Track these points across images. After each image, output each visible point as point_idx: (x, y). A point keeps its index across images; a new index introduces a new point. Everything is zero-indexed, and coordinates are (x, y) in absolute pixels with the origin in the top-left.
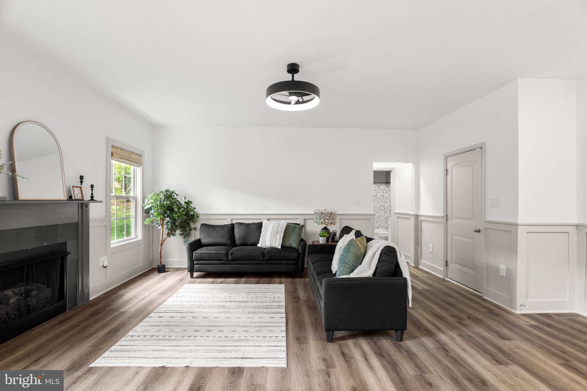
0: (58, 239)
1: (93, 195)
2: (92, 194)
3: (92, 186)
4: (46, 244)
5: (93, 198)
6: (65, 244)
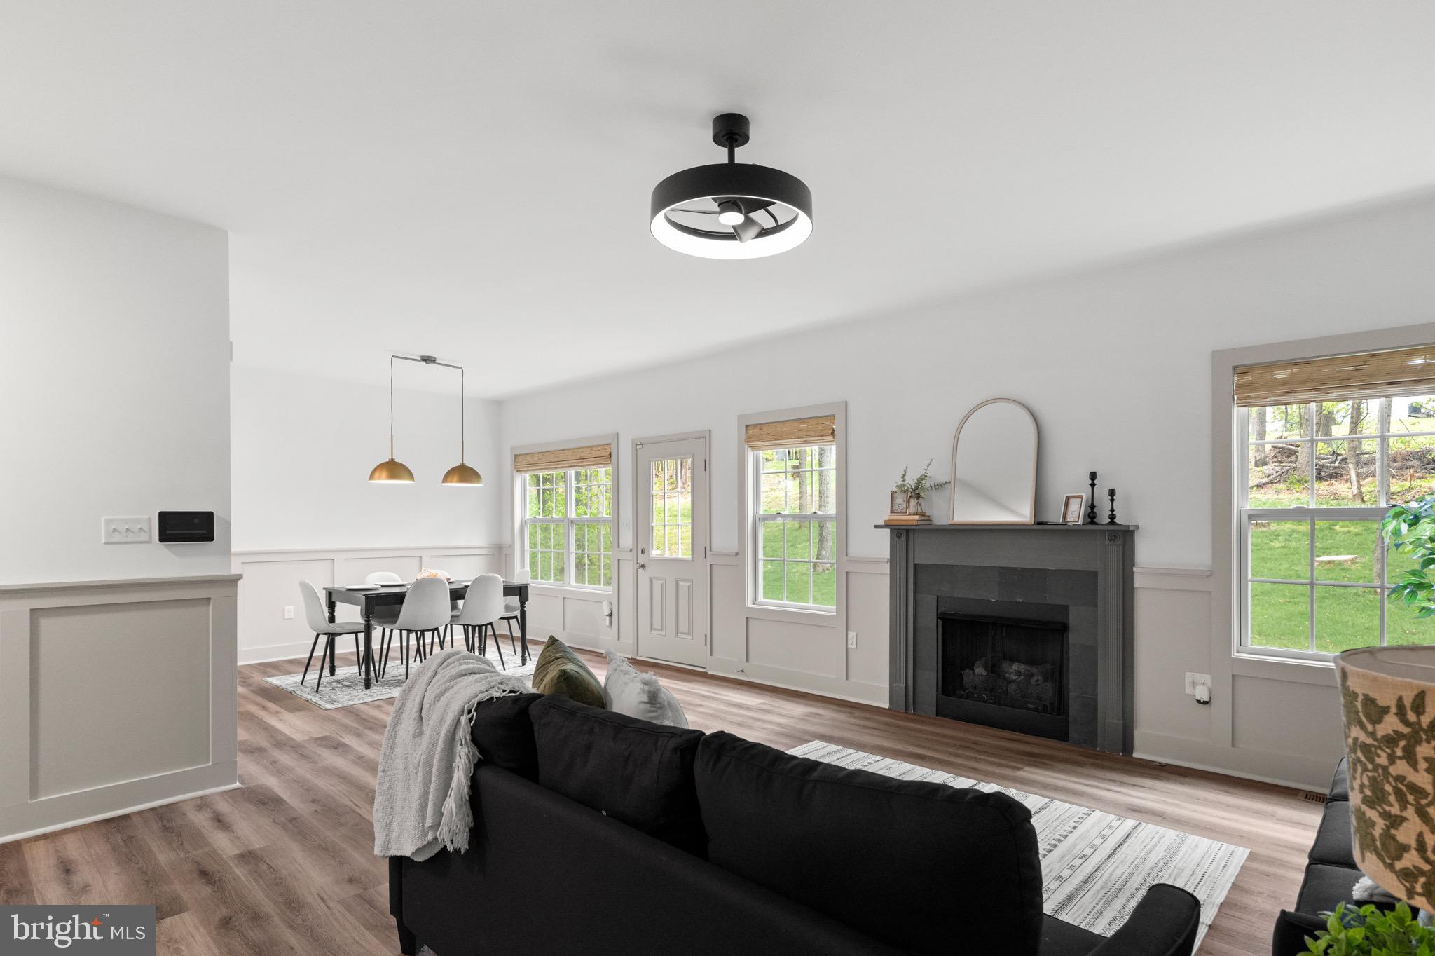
0: (1046, 597)
1: (1114, 513)
2: (1112, 510)
3: (1112, 493)
4: (1021, 601)
5: (1115, 520)
6: (1065, 609)
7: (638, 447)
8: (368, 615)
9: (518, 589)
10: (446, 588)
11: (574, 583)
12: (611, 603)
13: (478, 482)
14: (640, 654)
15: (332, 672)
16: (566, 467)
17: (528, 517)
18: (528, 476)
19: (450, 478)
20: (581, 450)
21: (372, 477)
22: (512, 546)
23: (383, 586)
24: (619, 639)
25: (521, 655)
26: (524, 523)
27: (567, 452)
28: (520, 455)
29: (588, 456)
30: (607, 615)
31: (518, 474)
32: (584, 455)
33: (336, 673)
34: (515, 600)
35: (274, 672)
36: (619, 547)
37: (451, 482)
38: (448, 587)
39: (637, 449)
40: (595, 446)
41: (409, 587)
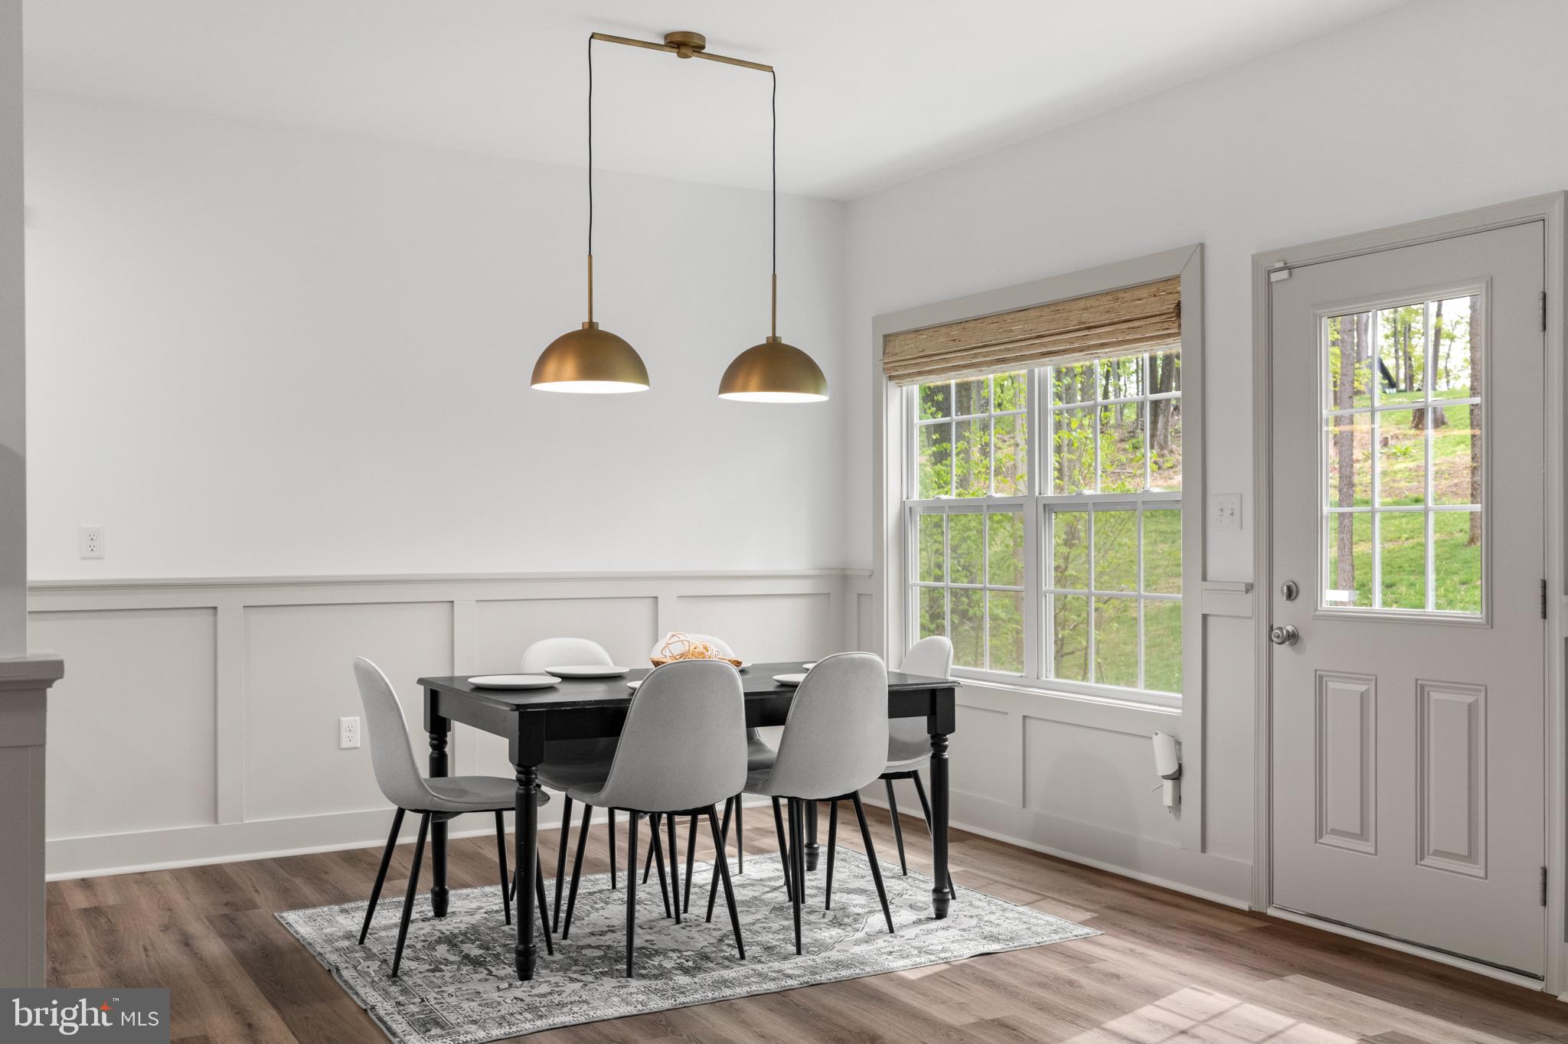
7: (1275, 277)
8: (526, 759)
9: (927, 697)
10: (736, 688)
11: (1052, 678)
12: (1178, 743)
13: (817, 391)
14: (1277, 899)
15: (440, 908)
16: (1032, 357)
17: (916, 497)
18: (915, 389)
19: (740, 381)
20: (1081, 304)
21: (538, 376)
22: (875, 575)
23: (566, 678)
24: (1204, 849)
25: (932, 886)
26: (906, 513)
27: (1037, 313)
28: (897, 335)
29: (1105, 318)
30: (1166, 777)
31: (891, 384)
32: (1090, 318)
33: (450, 910)
34: (917, 727)
35: (308, 891)
36: (1204, 579)
37: (744, 389)
38: (741, 686)
39: (1269, 284)
40: (1125, 290)
41: (636, 684)
